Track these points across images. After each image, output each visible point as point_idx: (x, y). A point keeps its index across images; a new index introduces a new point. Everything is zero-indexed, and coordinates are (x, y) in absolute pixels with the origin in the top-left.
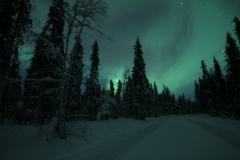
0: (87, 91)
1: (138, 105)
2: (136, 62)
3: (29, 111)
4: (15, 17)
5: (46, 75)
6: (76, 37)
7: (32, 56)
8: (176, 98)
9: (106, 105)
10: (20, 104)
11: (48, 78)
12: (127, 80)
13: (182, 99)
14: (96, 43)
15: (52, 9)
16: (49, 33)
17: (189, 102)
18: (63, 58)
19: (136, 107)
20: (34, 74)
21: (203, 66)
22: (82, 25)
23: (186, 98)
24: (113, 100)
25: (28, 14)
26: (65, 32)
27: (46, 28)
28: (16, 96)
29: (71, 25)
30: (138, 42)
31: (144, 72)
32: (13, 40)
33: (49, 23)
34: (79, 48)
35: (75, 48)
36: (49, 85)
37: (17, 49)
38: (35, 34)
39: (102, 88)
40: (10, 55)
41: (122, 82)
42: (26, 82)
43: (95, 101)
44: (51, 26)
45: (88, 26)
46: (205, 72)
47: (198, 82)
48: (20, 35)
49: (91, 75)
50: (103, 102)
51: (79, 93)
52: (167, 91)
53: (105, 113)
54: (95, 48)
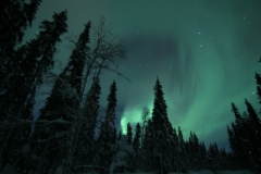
0: (101, 135)
1: (160, 155)
2: (156, 104)
3: (34, 157)
4: (39, 59)
5: (59, 117)
6: (94, 78)
7: (47, 96)
8: (207, 148)
9: (122, 154)
10: (26, 148)
11: (60, 120)
12: (146, 124)
13: (214, 148)
14: (114, 83)
15: (75, 52)
16: (68, 73)
17: (224, 153)
18: (78, 98)
19: (158, 158)
20: (47, 114)
21: (235, 109)
22: (101, 66)
23: (219, 148)
24: (130, 148)
25: (52, 56)
26: (84, 73)
27: (67, 69)
28: (23, 138)
29: (90, 67)
30: (158, 82)
31: (166, 115)
32: (33, 80)
33: (70, 64)
34: (96, 88)
35: (92, 88)
36: (61, 127)
37: (35, 88)
38: (55, 75)
39: (118, 133)
40: (27, 94)
41: (141, 125)
42: (37, 124)
43: (109, 148)
44: (72, 67)
45: (106, 67)
46: (238, 116)
47: (231, 128)
48: (40, 76)
49: (107, 117)
50: (118, 149)
51: (92, 137)
52: (194, 138)
53: (120, 163)
54: (113, 88)
